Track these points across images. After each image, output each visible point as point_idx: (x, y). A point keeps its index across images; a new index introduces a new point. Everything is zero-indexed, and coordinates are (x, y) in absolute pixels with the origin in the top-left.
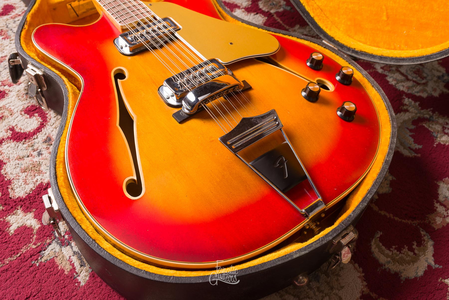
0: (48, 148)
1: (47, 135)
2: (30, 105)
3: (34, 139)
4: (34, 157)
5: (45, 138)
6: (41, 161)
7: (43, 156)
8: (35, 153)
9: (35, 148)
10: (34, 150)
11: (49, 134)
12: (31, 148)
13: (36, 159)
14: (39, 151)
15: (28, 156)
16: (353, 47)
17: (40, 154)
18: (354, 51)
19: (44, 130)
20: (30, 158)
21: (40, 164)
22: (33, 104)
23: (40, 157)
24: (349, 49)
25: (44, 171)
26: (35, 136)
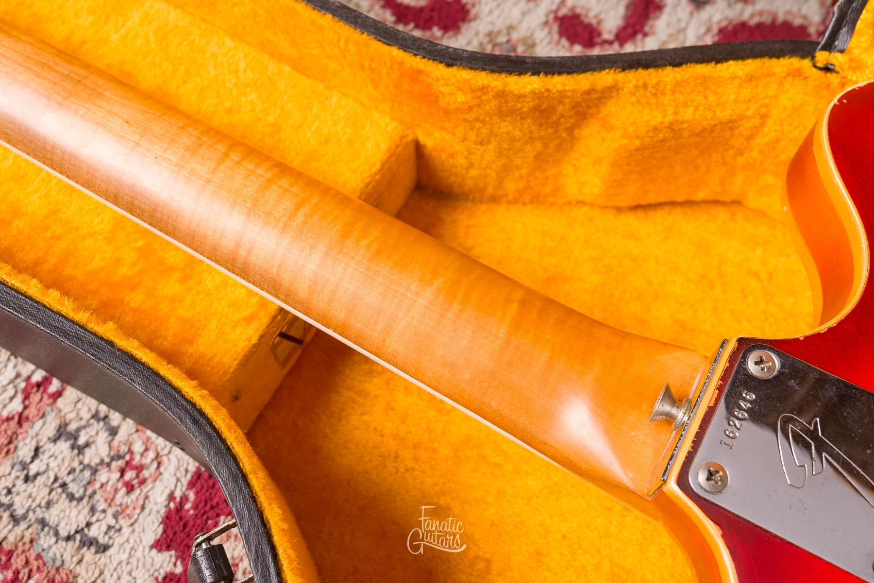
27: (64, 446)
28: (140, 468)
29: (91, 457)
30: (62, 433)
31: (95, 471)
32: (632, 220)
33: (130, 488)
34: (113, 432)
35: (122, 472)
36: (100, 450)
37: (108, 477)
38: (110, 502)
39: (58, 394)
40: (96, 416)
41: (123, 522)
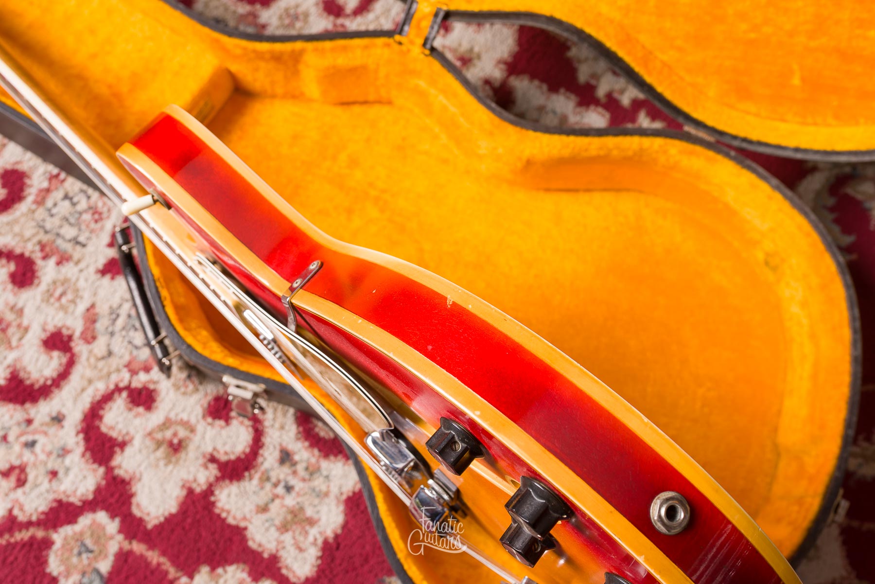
0: (295, 473)
1: (278, 448)
2: (210, 398)
3: (262, 463)
4: (283, 498)
5: (277, 454)
6: (300, 499)
7: (297, 489)
8: (280, 490)
9: (274, 480)
10: (276, 485)
11: (281, 445)
12: (268, 486)
13: (290, 501)
14: (282, 484)
15: (273, 500)
16: (742, 134)
17: (289, 489)
18: (745, 140)
19: (267, 440)
20: (277, 501)
21: (302, 509)
22: (215, 393)
23: (293, 494)
24: (735, 137)
25: (316, 517)
26: (260, 459)
27: (67, 203)
28: (100, 214)
29: (79, 208)
30: (66, 197)
31: (80, 213)
32: (339, 111)
33: (96, 221)
34: (89, 197)
35: (93, 214)
36: (83, 204)
37: (87, 217)
38: (88, 226)
39: (63, 181)
40: (82, 191)
41: (93, 236)
